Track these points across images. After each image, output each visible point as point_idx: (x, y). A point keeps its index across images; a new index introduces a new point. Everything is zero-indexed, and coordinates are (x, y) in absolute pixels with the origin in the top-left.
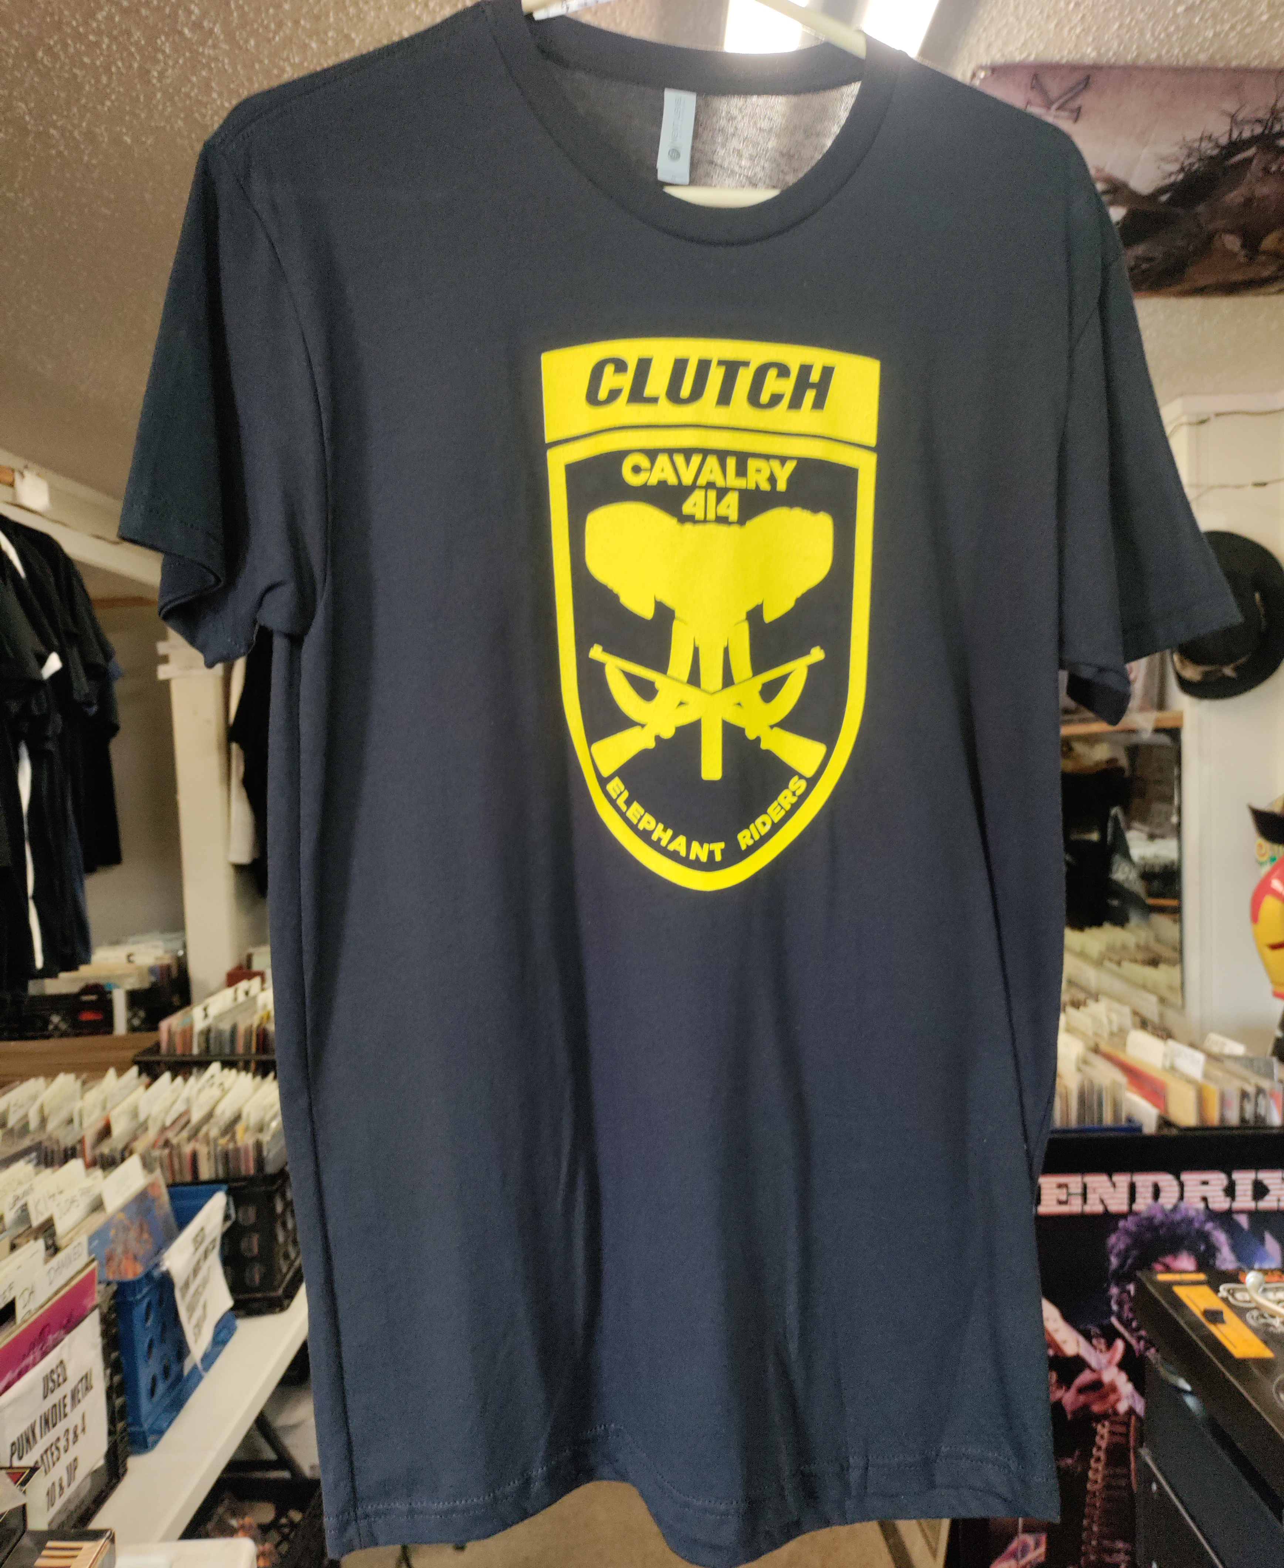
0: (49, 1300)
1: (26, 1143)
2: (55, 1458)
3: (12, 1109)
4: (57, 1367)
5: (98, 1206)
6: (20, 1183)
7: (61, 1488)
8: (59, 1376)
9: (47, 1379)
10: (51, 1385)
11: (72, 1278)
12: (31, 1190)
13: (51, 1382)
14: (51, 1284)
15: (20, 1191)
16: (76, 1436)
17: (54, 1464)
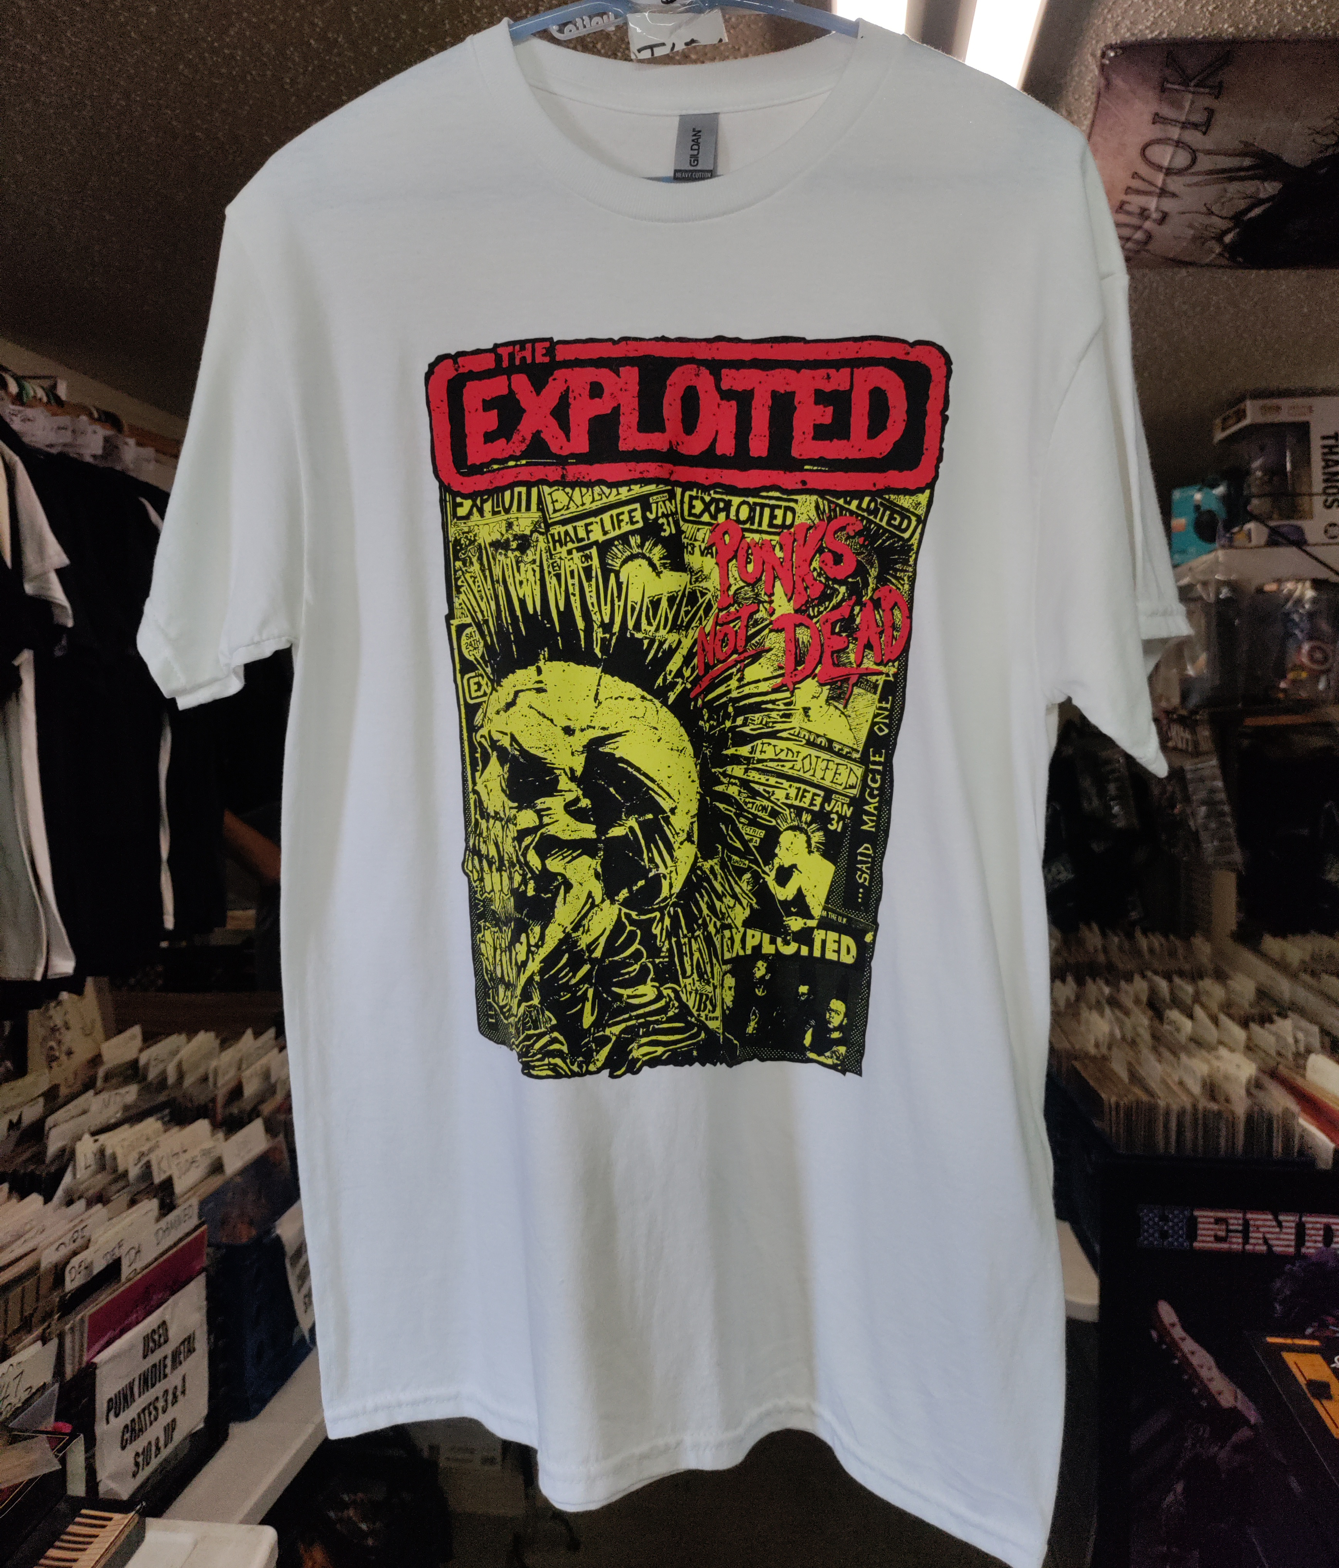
0: (156, 1259)
1: (162, 1098)
2: (152, 1418)
3: (153, 1063)
4: (159, 1327)
5: (217, 1167)
6: (148, 1139)
7: (158, 1449)
8: (160, 1336)
9: (147, 1339)
10: (151, 1345)
11: (181, 1240)
12: (157, 1146)
13: (152, 1342)
14: (158, 1244)
15: (145, 1149)
16: (175, 1396)
17: (151, 1424)
